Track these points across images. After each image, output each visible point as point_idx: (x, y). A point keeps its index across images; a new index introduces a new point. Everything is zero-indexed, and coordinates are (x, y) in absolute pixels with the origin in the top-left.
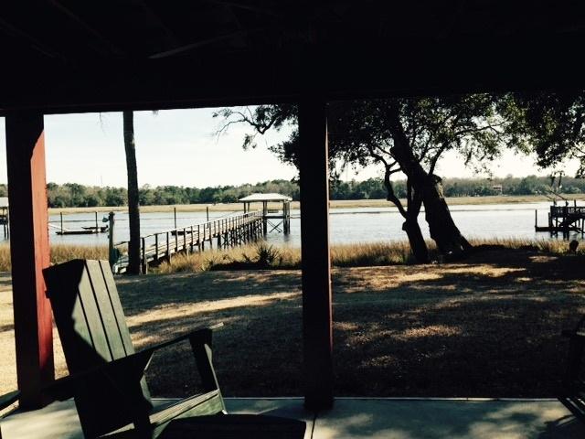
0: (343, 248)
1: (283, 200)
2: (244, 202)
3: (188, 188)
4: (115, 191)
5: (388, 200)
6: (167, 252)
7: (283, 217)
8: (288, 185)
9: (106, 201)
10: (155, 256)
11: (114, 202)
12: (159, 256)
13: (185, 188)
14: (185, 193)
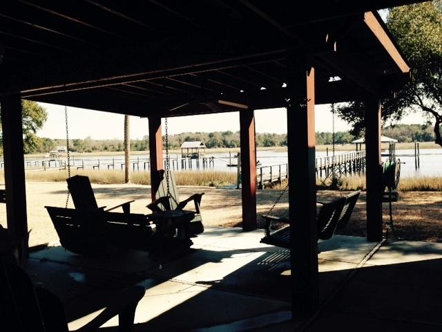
0: (410, 180)
1: (389, 142)
2: (357, 144)
3: (323, 133)
4: (270, 136)
5: (436, 143)
6: (279, 178)
7: (390, 155)
8: (409, 128)
9: (263, 143)
10: (270, 181)
11: (269, 144)
12: (273, 181)
13: (320, 132)
14: (320, 136)
